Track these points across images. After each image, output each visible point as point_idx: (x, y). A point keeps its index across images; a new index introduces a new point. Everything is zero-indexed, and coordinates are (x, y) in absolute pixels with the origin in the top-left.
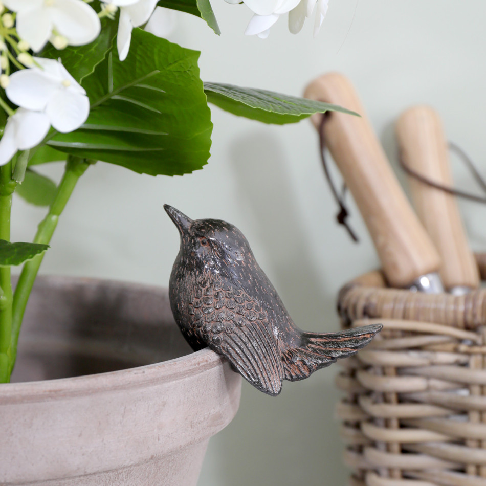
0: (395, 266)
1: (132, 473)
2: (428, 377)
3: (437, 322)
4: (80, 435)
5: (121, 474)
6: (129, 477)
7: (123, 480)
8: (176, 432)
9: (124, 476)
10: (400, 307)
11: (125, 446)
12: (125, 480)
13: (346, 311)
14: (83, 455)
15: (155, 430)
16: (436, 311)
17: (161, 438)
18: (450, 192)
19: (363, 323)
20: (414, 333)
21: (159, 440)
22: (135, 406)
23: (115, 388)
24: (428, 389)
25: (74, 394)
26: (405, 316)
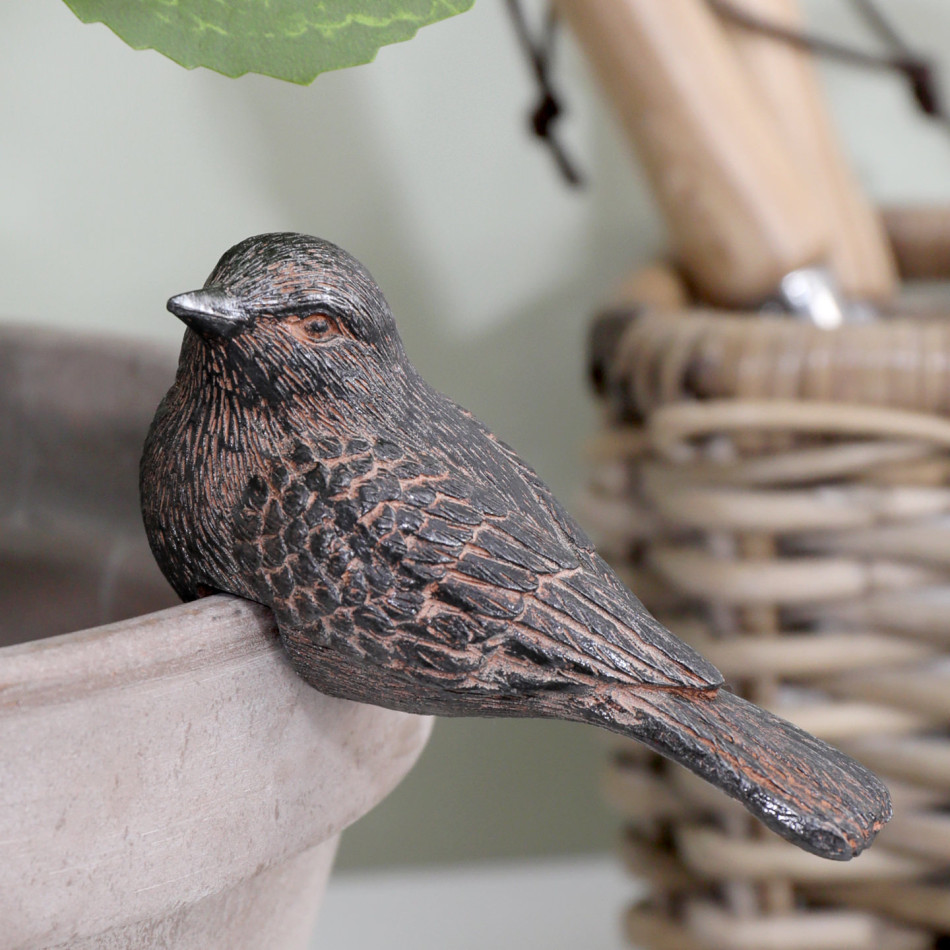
0: (721, 252)
1: (188, 918)
2: (866, 558)
3: (897, 402)
4: (61, 824)
5: (161, 926)
6: (179, 933)
7: (164, 944)
8: (321, 787)
9: (167, 931)
10: (789, 366)
11: (189, 845)
12: (168, 942)
13: (626, 385)
14: (69, 883)
15: (269, 788)
16: (893, 374)
17: (283, 810)
18: (803, 44)
19: (682, 417)
20: (829, 439)
21: (277, 815)
22: (217, 718)
23: (162, 669)
24: (870, 591)
25: (42, 696)
26: (804, 390)
